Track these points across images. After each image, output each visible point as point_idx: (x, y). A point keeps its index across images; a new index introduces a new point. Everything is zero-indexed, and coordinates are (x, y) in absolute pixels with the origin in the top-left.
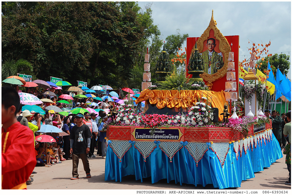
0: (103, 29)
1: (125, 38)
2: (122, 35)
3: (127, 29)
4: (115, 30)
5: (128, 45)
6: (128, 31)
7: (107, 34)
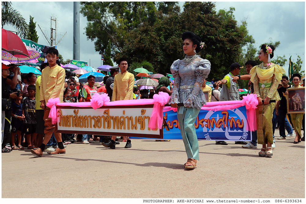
0: (209, 35)
1: (227, 42)
2: (225, 39)
3: (229, 34)
4: (219, 36)
5: (230, 48)
6: (230, 36)
7: (212, 39)
